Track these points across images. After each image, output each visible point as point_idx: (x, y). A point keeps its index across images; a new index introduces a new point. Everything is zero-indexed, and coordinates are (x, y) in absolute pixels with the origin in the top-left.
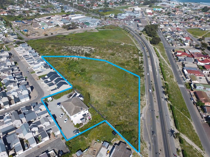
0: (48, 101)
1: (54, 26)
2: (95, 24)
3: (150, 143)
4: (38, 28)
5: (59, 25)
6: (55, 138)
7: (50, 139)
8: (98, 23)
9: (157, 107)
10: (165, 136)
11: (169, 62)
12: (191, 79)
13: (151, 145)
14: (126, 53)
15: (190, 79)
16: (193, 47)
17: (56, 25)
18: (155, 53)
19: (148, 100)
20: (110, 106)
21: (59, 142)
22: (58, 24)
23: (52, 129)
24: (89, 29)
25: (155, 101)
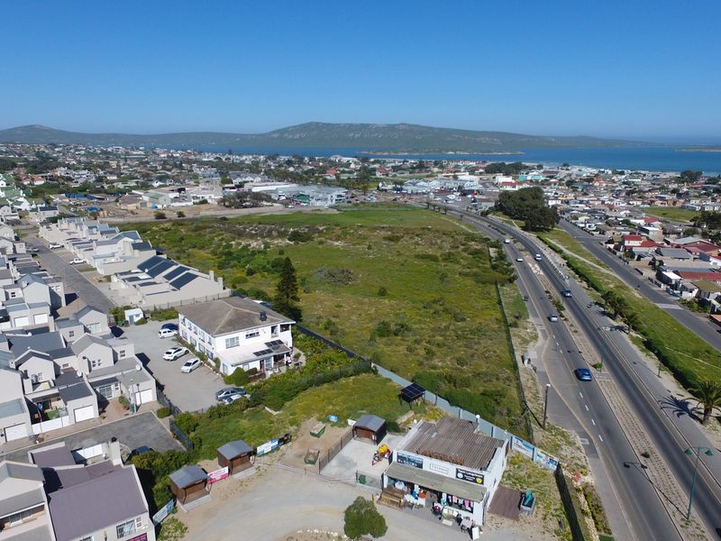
0: (126, 324)
1: (190, 204)
2: (329, 196)
3: (584, 435)
4: (139, 205)
5: (209, 201)
6: (127, 415)
7: (104, 414)
8: (339, 196)
9: (590, 345)
10: (649, 415)
11: (602, 263)
12: (700, 292)
13: (590, 441)
14: (439, 238)
15: (696, 291)
16: (675, 236)
17: (198, 201)
18: (544, 245)
19: (544, 328)
20: (388, 336)
21: (144, 425)
22: (207, 197)
23: (118, 378)
24: (308, 209)
25: (576, 332)
